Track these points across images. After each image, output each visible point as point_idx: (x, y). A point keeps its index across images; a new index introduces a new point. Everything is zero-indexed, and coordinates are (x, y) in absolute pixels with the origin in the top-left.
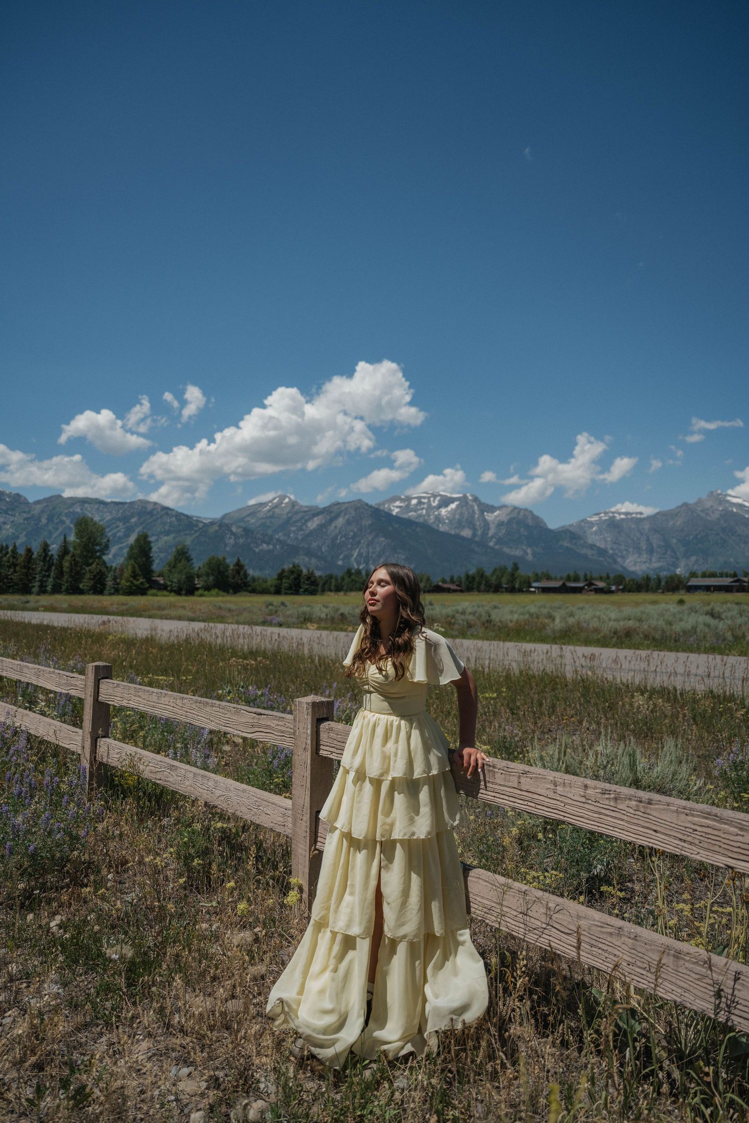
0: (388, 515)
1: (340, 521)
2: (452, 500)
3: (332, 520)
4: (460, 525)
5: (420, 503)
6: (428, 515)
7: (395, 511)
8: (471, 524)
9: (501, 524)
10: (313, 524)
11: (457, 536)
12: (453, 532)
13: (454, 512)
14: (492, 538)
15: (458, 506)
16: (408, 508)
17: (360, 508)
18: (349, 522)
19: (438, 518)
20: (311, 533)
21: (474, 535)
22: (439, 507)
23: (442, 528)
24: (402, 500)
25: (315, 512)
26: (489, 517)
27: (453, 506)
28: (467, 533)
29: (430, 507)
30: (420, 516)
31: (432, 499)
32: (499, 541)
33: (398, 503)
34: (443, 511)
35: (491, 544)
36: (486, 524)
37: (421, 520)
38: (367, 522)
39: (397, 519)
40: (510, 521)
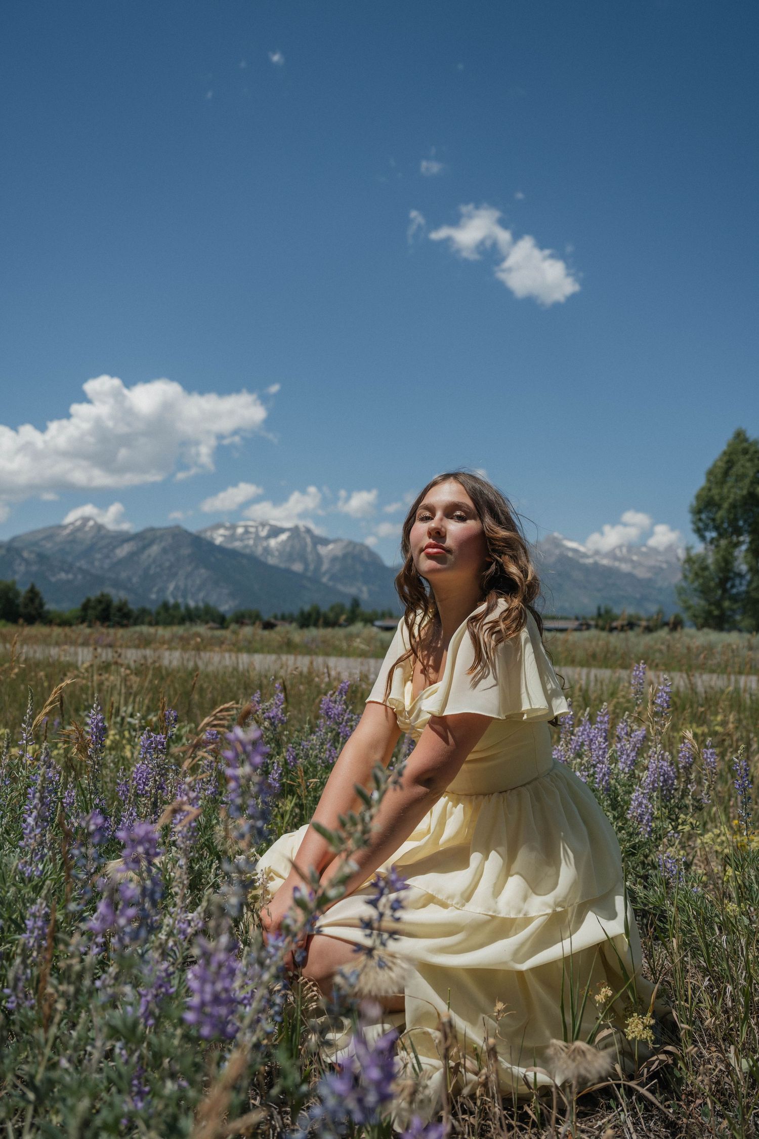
0: (211, 544)
1: (155, 549)
2: (281, 531)
3: (145, 548)
4: (291, 558)
5: (247, 532)
6: (255, 545)
7: (218, 540)
8: (303, 558)
9: (334, 559)
10: (123, 551)
11: (288, 571)
12: (282, 566)
13: (284, 543)
14: (325, 573)
15: (289, 538)
16: (233, 537)
17: (178, 535)
18: (165, 551)
19: (267, 550)
20: (120, 562)
21: (306, 569)
22: (268, 537)
23: (271, 561)
24: (227, 528)
25: (124, 538)
26: (323, 550)
27: (283, 537)
28: (298, 567)
29: (257, 537)
30: (247, 546)
31: (260, 529)
32: (333, 577)
33: (222, 531)
34: (273, 543)
35: (325, 580)
36: (319, 559)
37: (248, 551)
38: (186, 551)
39: (221, 549)
40: (345, 556)
